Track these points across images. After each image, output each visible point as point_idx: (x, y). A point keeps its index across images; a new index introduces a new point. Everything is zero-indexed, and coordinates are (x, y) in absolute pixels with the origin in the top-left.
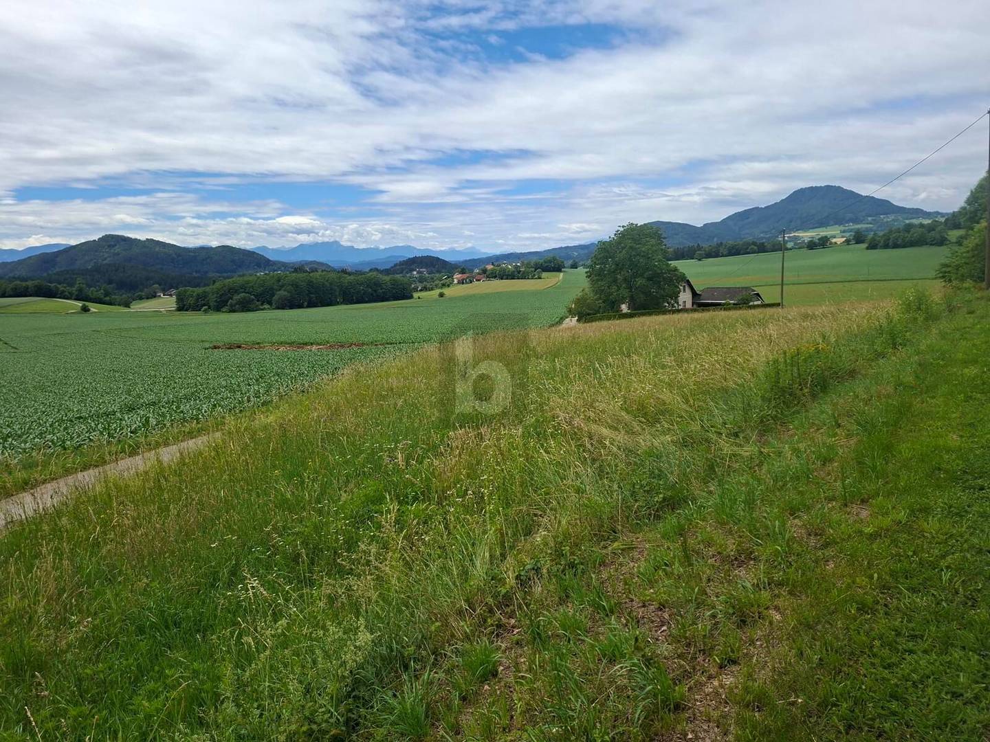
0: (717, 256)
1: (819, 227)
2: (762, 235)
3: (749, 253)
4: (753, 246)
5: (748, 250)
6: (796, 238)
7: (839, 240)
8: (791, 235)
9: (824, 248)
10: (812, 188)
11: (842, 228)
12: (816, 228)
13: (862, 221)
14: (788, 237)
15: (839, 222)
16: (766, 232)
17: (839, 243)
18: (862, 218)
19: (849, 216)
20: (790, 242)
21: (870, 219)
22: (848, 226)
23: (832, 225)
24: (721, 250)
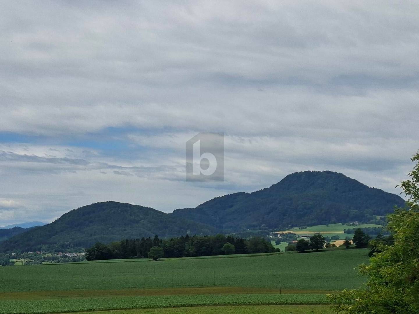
0: (180, 254)
1: (318, 225)
2: (249, 230)
3: (223, 253)
4: (228, 244)
5: (222, 249)
6: (290, 236)
7: (338, 243)
8: (285, 232)
9: (318, 251)
10: (308, 174)
11: (347, 227)
12: (314, 224)
13: (369, 220)
14: (281, 235)
15: (343, 219)
16: (254, 227)
17: (338, 246)
18: (369, 216)
19: (354, 211)
20: (284, 241)
21: (378, 217)
22: (354, 225)
23: (335, 223)
24: (187, 246)
